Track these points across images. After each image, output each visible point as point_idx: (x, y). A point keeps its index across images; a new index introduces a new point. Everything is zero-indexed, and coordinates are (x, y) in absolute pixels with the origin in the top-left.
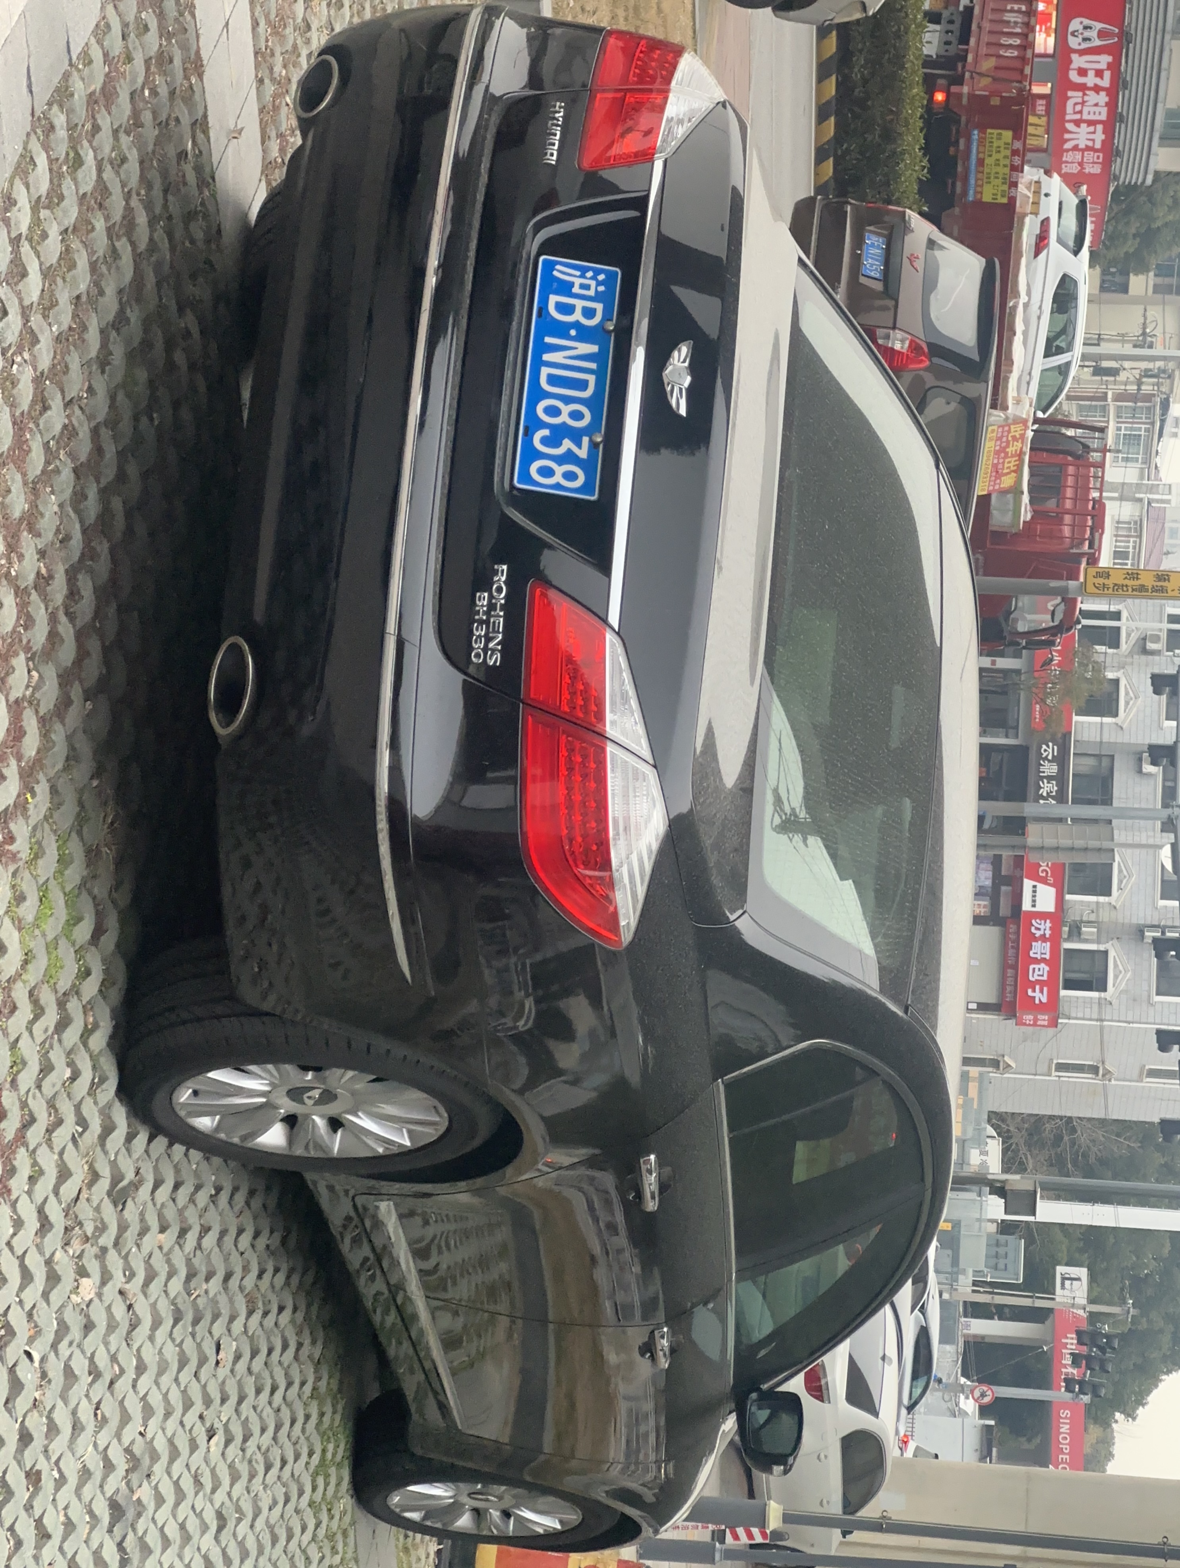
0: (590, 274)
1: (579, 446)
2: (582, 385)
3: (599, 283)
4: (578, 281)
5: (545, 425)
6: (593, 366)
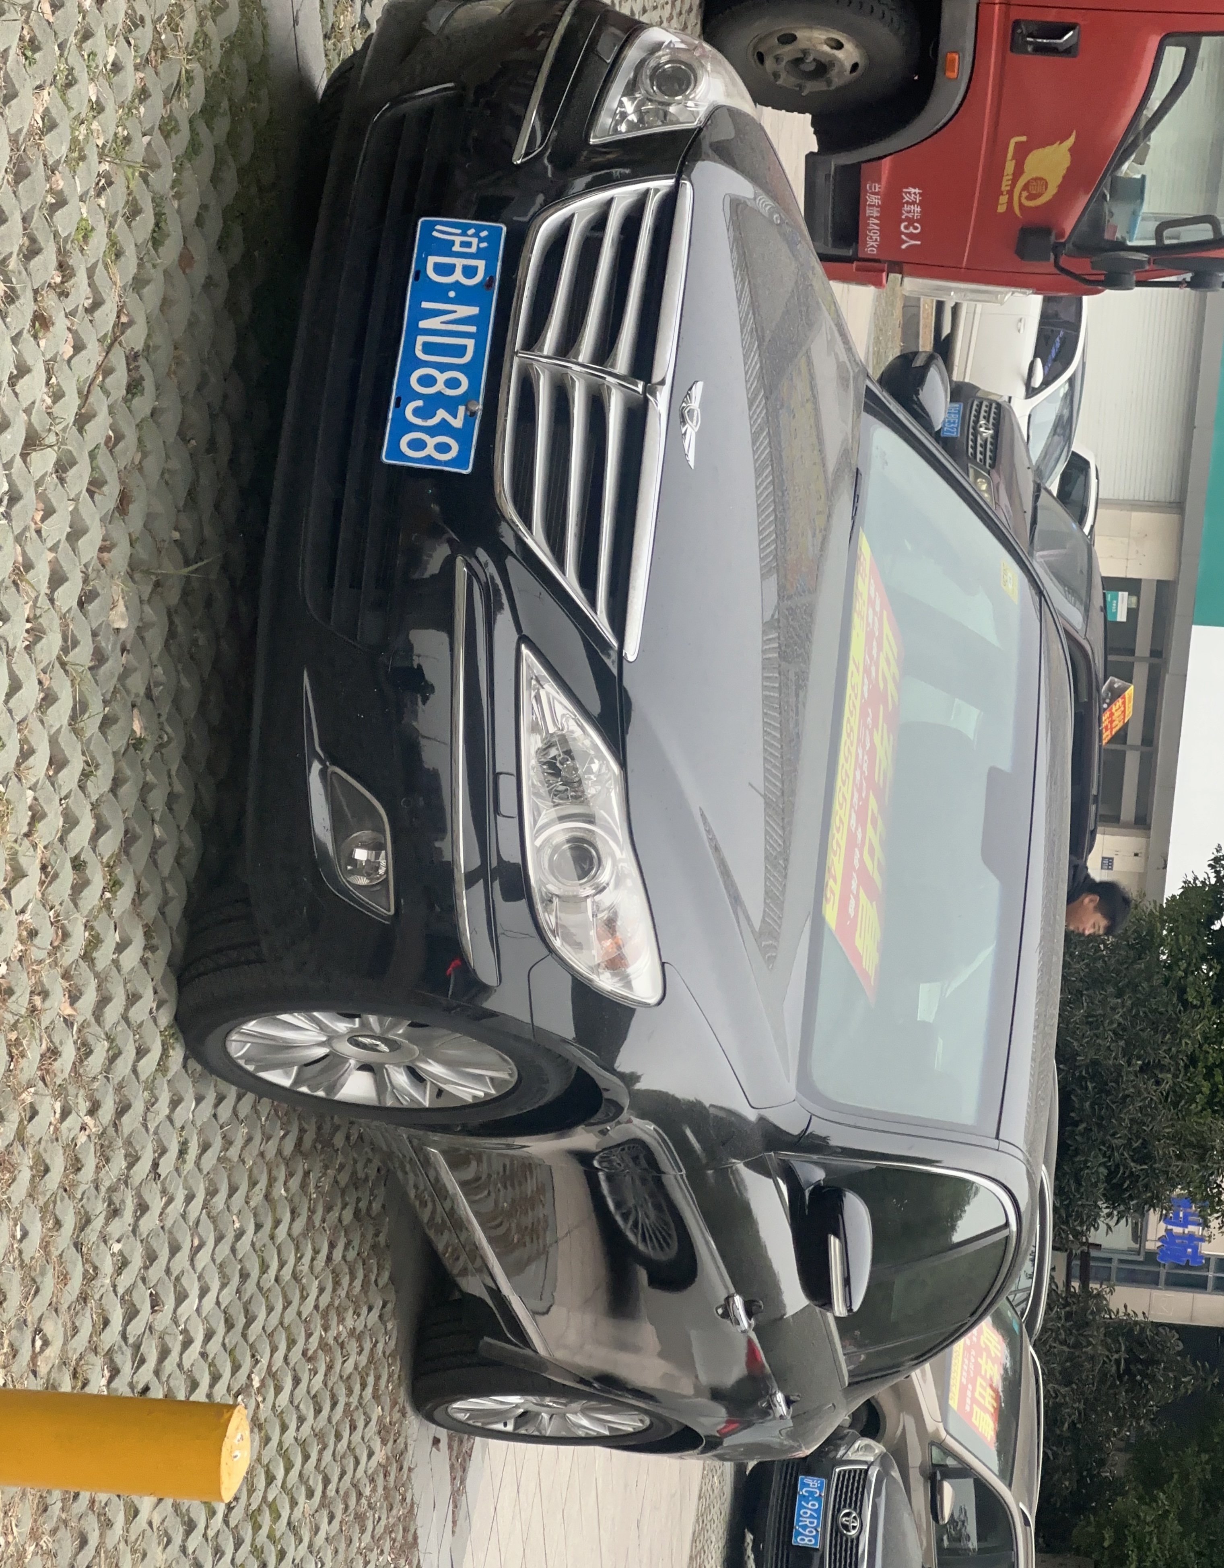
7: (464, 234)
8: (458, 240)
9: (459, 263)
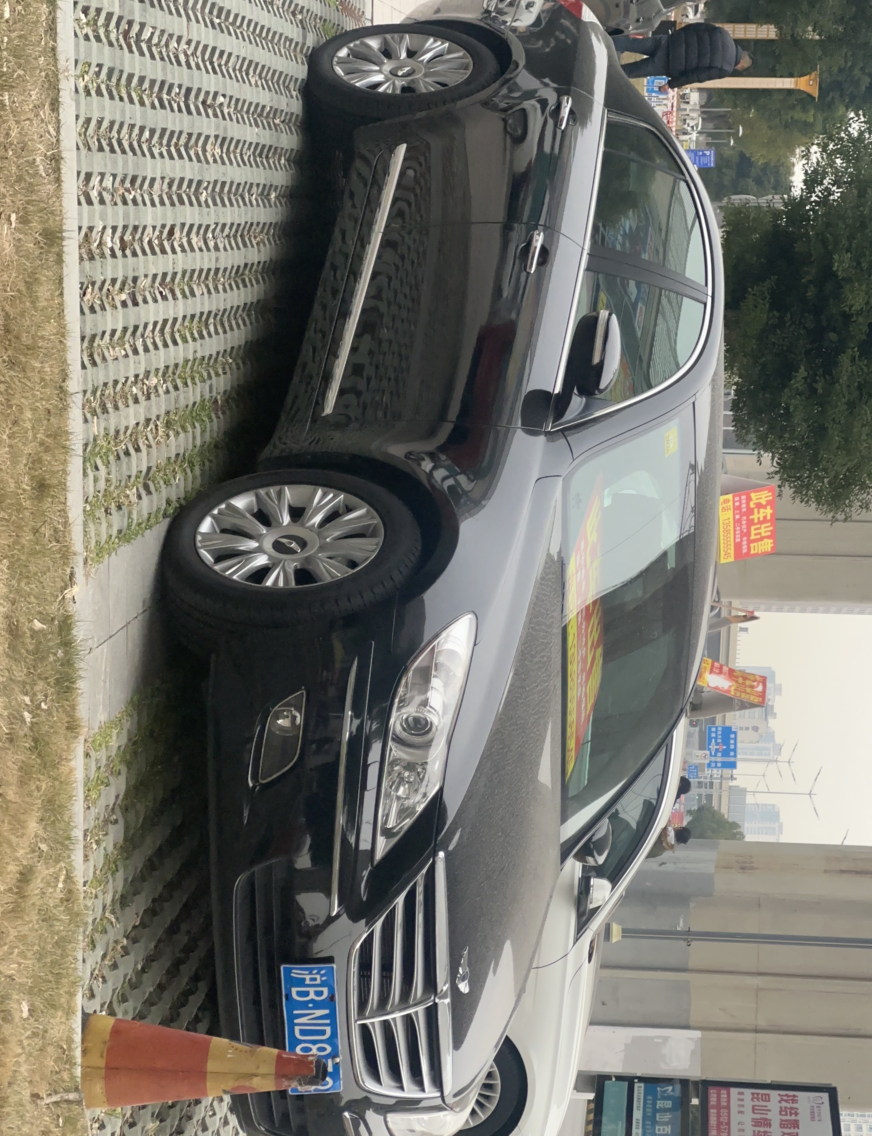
7: (311, 973)
8: (308, 977)
9: (312, 990)
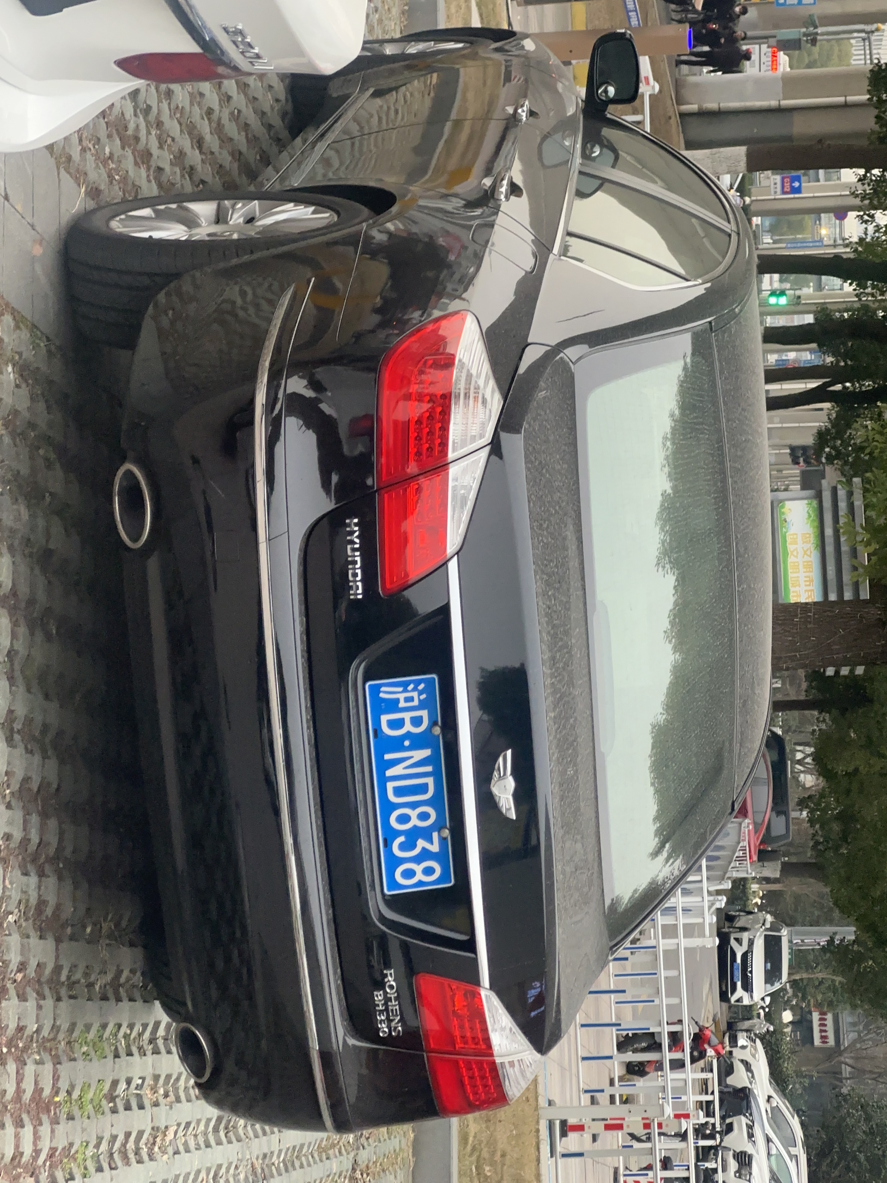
0: (411, 686)
1: (432, 843)
2: (423, 788)
3: (420, 693)
4: (402, 697)
5: (399, 833)
6: (429, 769)
